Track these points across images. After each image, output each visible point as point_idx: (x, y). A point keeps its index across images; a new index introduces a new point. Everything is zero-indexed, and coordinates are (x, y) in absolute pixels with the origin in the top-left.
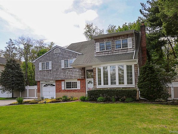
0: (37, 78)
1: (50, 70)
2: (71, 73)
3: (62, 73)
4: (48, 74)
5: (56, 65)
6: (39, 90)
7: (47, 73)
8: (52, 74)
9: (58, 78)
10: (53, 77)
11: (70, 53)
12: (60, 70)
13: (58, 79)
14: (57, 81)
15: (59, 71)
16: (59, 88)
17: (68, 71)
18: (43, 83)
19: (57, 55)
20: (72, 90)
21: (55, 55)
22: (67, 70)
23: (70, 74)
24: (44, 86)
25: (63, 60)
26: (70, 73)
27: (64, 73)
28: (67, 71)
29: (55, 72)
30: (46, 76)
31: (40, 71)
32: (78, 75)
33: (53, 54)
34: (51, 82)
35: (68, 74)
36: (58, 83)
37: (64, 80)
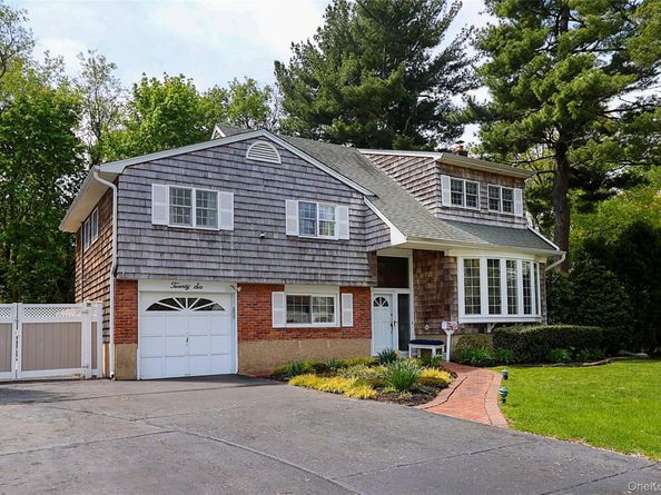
0: (138, 262)
1: (225, 234)
2: (328, 259)
3: (286, 257)
4: (208, 252)
5: (258, 215)
6: (126, 331)
7: (205, 244)
8: (233, 253)
9: (268, 275)
10: (239, 267)
11: (323, 179)
12: (278, 243)
13: (265, 281)
14: (246, 288)
15: (274, 242)
16: (259, 318)
17: (315, 252)
19: (265, 170)
20: (318, 330)
21: (255, 168)
22: (309, 245)
23: (323, 265)
25: (295, 202)
26: (322, 259)
27: (296, 257)
28: (310, 251)
29: (253, 248)
30: (197, 258)
31: (159, 228)
32: (354, 273)
33: (240, 159)
34: (205, 291)
35: (315, 265)
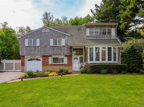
0: (23, 53)
1: (38, 47)
2: (59, 50)
6: (23, 64)
7: (34, 49)
8: (40, 50)
11: (59, 34)
12: (49, 48)
14: (43, 56)
16: (46, 62)
18: (27, 58)
19: (46, 34)
24: (29, 60)
25: (52, 39)
28: (56, 49)
29: (43, 49)
30: (33, 51)
31: (26, 47)
32: (66, 52)
33: (41, 32)
34: (37, 57)
35: (57, 51)
36: (44, 58)
37: (51, 56)
